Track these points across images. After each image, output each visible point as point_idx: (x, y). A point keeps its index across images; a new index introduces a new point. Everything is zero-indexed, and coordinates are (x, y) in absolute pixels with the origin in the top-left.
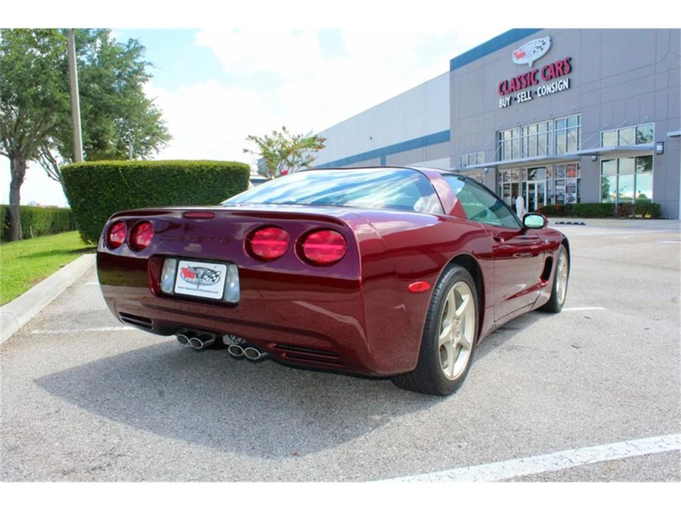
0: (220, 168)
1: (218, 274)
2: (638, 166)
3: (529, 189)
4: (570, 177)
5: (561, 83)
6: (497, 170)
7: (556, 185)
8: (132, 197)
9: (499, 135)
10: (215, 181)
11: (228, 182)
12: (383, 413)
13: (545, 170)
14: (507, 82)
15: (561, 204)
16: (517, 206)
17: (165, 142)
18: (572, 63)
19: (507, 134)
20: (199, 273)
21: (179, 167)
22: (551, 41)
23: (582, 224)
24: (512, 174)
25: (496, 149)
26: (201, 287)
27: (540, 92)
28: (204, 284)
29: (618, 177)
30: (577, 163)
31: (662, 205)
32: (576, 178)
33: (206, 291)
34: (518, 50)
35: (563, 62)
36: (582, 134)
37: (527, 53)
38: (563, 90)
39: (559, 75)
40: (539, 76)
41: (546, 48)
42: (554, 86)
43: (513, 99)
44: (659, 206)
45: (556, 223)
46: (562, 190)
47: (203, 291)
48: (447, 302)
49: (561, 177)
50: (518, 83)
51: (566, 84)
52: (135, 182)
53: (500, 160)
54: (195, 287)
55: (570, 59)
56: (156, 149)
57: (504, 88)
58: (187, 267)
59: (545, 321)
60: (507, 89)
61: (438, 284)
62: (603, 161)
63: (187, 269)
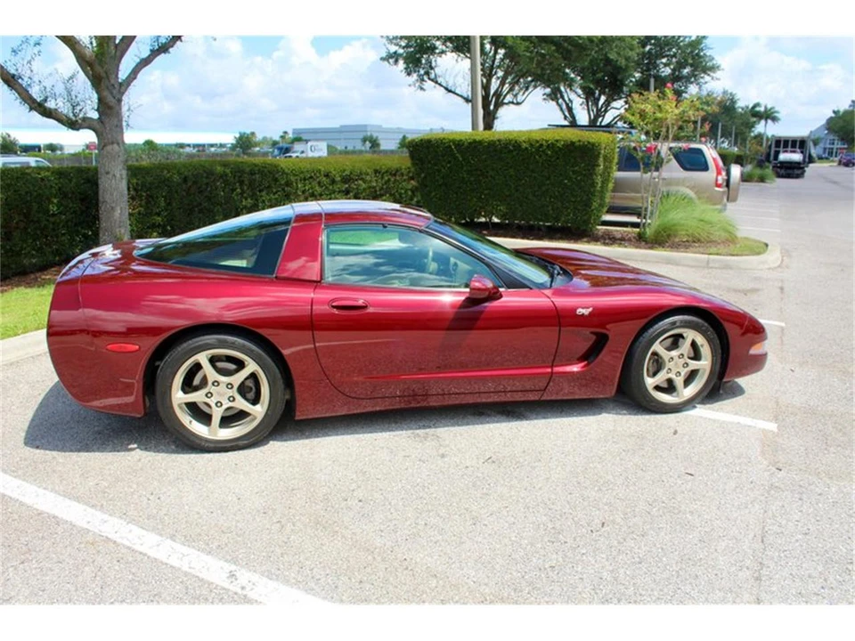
8: (468, 174)
10: (557, 158)
21: (516, 141)
52: (470, 157)
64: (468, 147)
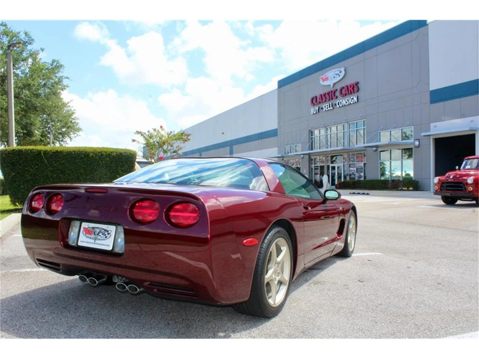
0: (115, 154)
1: (109, 232)
2: (403, 155)
3: (332, 170)
4: (359, 162)
5: (352, 99)
6: (310, 157)
7: (350, 167)
8: (50, 173)
9: (311, 133)
10: (112, 162)
11: (121, 164)
12: (225, 332)
13: (342, 157)
14: (316, 97)
15: (353, 181)
16: (324, 182)
17: (77, 133)
18: (359, 85)
19: (316, 132)
20: (96, 231)
21: (86, 152)
22: (345, 70)
23: (368, 194)
24: (320, 160)
25: (309, 142)
26: (97, 242)
27: (338, 104)
28: (99, 239)
29: (391, 162)
30: (363, 152)
31: (420, 182)
32: (363, 162)
33: (100, 244)
34: (323, 76)
35: (353, 85)
36: (367, 133)
37: (329, 78)
38: (353, 103)
39: (351, 93)
40: (337, 94)
41: (342, 75)
42: (348, 100)
43: (320, 108)
44: (418, 182)
45: (350, 193)
46: (354, 170)
47: (98, 244)
48: (271, 252)
49: (353, 162)
50: (324, 98)
51: (355, 99)
52: (53, 162)
53: (312, 150)
54: (93, 241)
55: (358, 83)
56: (70, 137)
57: (314, 101)
58: (87, 227)
59: (340, 263)
60: (316, 102)
61: (264, 240)
62: (381, 151)
63: (87, 228)
64: (52, 155)
